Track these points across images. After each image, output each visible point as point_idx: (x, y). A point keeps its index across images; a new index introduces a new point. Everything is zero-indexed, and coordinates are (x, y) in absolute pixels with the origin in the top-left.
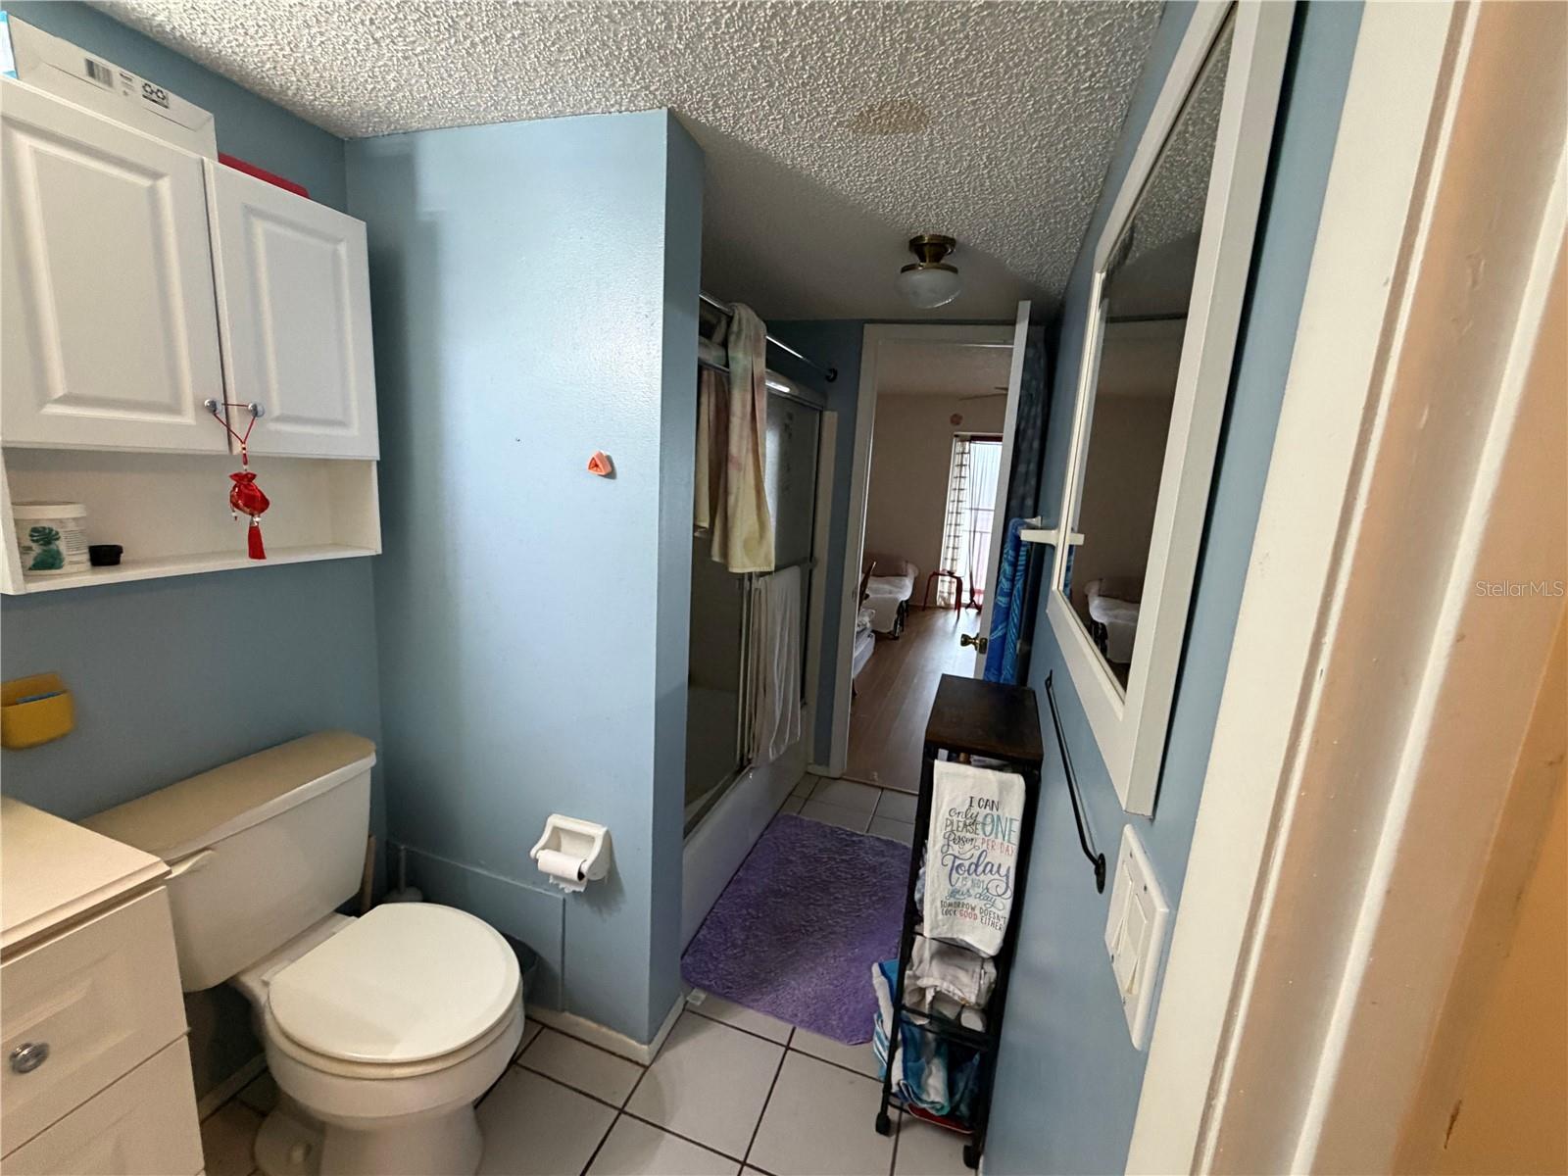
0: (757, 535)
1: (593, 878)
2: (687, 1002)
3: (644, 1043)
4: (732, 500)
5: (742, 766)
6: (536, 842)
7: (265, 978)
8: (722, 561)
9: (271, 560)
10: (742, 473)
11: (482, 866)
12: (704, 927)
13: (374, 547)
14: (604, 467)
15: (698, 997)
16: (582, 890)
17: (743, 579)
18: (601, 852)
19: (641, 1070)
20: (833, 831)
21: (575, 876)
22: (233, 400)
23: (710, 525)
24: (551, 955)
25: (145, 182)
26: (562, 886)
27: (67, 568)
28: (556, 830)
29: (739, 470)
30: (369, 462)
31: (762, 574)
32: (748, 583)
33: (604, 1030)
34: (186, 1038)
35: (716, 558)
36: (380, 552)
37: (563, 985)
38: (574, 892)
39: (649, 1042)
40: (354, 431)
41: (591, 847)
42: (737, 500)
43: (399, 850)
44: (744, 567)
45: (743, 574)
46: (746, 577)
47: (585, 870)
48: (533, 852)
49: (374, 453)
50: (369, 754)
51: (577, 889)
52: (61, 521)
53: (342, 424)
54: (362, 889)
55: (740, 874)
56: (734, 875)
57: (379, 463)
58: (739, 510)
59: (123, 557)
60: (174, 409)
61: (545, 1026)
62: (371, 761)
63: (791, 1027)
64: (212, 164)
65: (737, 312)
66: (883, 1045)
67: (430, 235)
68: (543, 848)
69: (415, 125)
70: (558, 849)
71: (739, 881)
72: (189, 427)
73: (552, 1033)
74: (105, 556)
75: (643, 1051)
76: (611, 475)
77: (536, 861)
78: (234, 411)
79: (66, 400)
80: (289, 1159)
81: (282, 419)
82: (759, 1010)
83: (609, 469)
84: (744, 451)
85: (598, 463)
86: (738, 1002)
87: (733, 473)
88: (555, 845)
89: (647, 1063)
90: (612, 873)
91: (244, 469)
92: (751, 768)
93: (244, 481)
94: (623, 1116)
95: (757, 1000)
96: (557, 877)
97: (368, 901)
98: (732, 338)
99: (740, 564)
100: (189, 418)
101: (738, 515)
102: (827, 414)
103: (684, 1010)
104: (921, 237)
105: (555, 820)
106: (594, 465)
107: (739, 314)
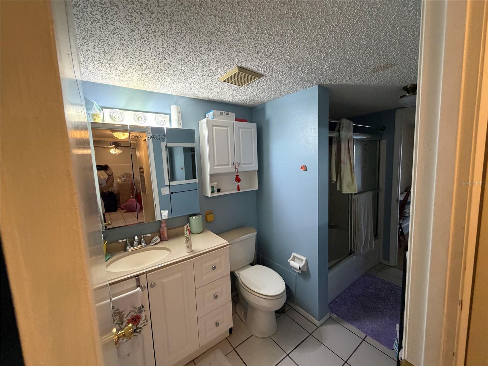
0: (351, 182)
1: (303, 270)
2: (331, 316)
3: (317, 320)
4: (342, 173)
5: (351, 253)
6: (289, 258)
7: (239, 272)
8: (340, 190)
9: (241, 191)
10: (345, 165)
11: (277, 263)
12: (337, 298)
13: (256, 188)
14: (305, 168)
15: (334, 316)
16: (300, 272)
17: (349, 195)
18: (305, 264)
19: (317, 327)
20: (388, 283)
21: (298, 268)
22: (236, 162)
23: (336, 180)
24: (293, 289)
25: (226, 128)
26: (295, 270)
27: (215, 193)
28: (294, 256)
29: (344, 164)
30: (256, 171)
31: (355, 194)
32: (351, 197)
33: (306, 313)
34: (230, 275)
35: (338, 189)
36: (258, 189)
37: (296, 297)
38: (298, 273)
39: (319, 320)
40: (254, 165)
41: (302, 262)
42: (344, 172)
43: (260, 255)
44: (347, 192)
45: (349, 194)
46: (350, 195)
47: (301, 267)
48: (288, 260)
49: (257, 169)
50: (255, 232)
51: (299, 272)
52: (214, 185)
53: (252, 164)
54: (254, 261)
55: (350, 287)
56: (349, 287)
57: (258, 171)
58: (345, 175)
59: (221, 191)
60: (228, 165)
61: (292, 308)
62: (256, 233)
63: (365, 335)
64: (235, 122)
65: (342, 122)
66: (397, 347)
67: (268, 123)
68: (291, 260)
69: (265, 102)
70: (294, 261)
71: (350, 289)
72: (230, 168)
73: (294, 310)
74: (219, 190)
75: (317, 323)
76: (306, 170)
77: (289, 263)
78: (236, 164)
79: (216, 166)
80: (241, 312)
81: (243, 164)
82: (354, 326)
83: (306, 168)
84: (346, 159)
85: (303, 167)
86: (347, 321)
87: (342, 165)
88: (294, 260)
89: (318, 326)
90: (308, 270)
91: (237, 174)
92: (355, 255)
93: (237, 176)
94: (311, 335)
95: (354, 323)
96: (294, 268)
97: (255, 263)
98: (341, 129)
99: (346, 190)
100: (230, 166)
101: (345, 177)
102: (382, 142)
103: (329, 318)
104: (406, 86)
105: (294, 254)
106: (302, 168)
107: (343, 122)
